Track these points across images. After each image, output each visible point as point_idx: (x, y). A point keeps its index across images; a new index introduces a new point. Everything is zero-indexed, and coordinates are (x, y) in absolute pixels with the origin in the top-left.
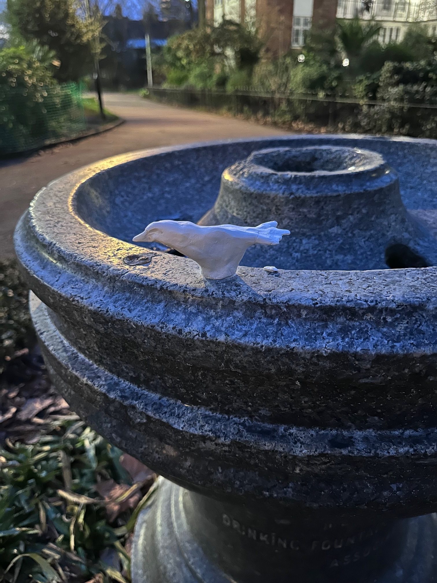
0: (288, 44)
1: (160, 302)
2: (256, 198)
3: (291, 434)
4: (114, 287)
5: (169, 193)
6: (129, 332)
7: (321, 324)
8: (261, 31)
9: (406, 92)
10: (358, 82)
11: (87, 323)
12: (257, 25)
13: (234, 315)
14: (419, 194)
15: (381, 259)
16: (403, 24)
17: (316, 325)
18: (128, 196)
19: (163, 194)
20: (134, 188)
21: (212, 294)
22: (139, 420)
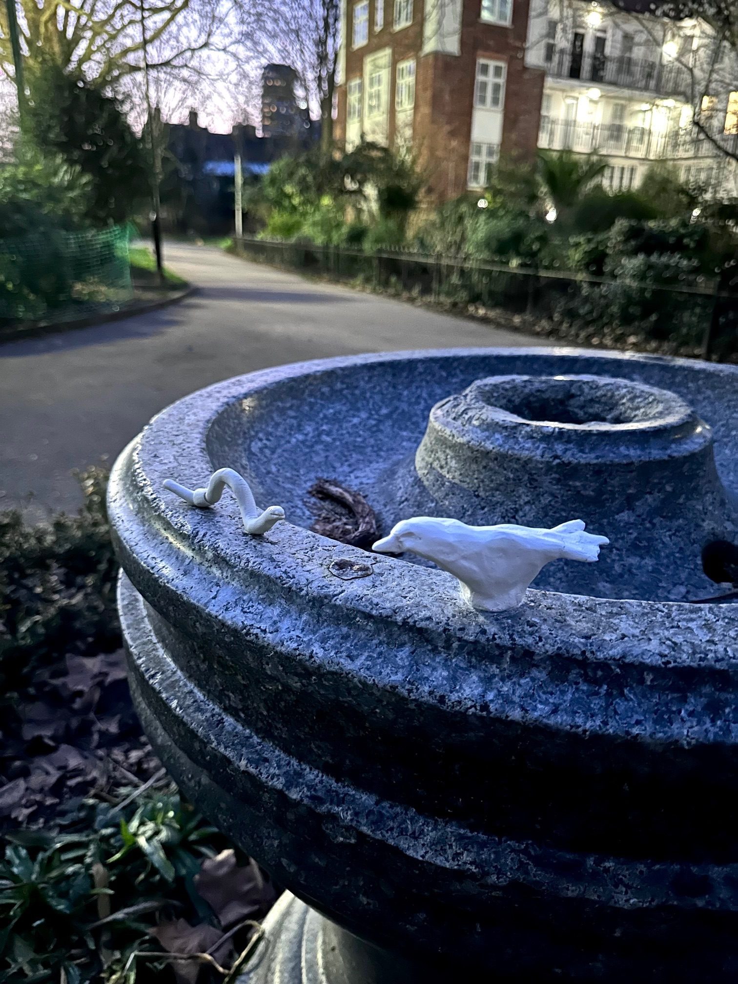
0: (461, 183)
1: (402, 645)
2: (496, 459)
3: (607, 870)
4: (319, 615)
5: (328, 434)
6: (349, 693)
7: (675, 695)
8: (421, 161)
9: (650, 266)
10: (573, 246)
11: (269, 672)
12: (415, 152)
13: (533, 675)
14: (727, 451)
15: (696, 565)
16: (642, 162)
17: (669, 697)
18: (268, 440)
19: (319, 435)
20: (277, 425)
21: (494, 639)
22: (341, 839)
